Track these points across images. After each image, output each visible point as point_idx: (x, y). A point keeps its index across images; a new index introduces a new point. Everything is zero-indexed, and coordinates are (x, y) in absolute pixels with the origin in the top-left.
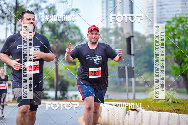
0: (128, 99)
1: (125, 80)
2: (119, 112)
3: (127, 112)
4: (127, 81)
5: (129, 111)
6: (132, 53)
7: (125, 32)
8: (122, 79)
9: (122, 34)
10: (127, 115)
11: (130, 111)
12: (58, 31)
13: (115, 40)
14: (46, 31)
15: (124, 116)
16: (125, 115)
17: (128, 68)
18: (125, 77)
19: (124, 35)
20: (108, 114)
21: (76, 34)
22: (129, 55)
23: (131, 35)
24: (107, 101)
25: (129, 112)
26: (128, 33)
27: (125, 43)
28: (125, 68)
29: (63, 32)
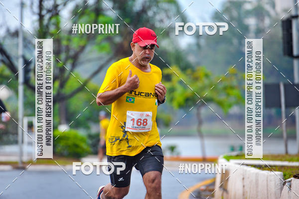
0: (287, 152)
1: (279, 114)
2: (267, 181)
3: (285, 183)
4: (284, 115)
5: (290, 179)
6: (295, 53)
7: (279, 8)
8: (273, 111)
9: (272, 13)
10: (286, 188)
11: (292, 178)
12: (131, 8)
13: (257, 25)
14: (107, 10)
15: (279, 191)
16: (282, 189)
17: (285, 86)
18: (280, 106)
19: (277, 14)
20: (244, 186)
21: (171, 13)
22: (287, 58)
23: (293, 13)
24: (240, 159)
25: (289, 182)
26: (285, 11)
27: (279, 32)
28: (278, 86)
29: (144, 11)
